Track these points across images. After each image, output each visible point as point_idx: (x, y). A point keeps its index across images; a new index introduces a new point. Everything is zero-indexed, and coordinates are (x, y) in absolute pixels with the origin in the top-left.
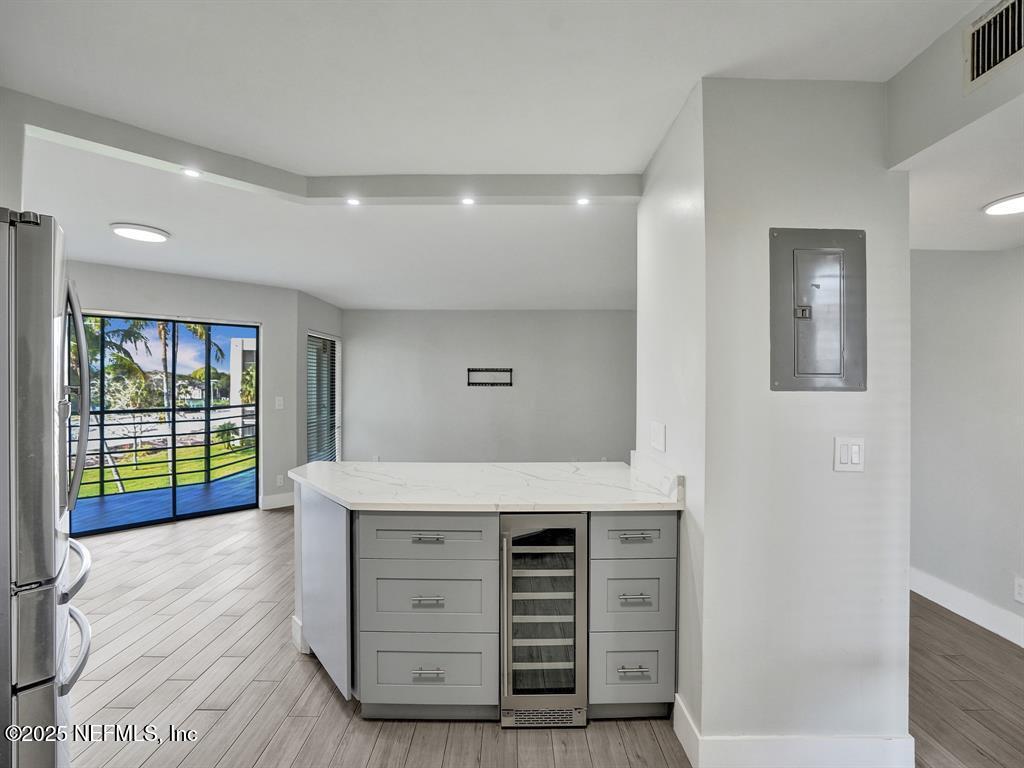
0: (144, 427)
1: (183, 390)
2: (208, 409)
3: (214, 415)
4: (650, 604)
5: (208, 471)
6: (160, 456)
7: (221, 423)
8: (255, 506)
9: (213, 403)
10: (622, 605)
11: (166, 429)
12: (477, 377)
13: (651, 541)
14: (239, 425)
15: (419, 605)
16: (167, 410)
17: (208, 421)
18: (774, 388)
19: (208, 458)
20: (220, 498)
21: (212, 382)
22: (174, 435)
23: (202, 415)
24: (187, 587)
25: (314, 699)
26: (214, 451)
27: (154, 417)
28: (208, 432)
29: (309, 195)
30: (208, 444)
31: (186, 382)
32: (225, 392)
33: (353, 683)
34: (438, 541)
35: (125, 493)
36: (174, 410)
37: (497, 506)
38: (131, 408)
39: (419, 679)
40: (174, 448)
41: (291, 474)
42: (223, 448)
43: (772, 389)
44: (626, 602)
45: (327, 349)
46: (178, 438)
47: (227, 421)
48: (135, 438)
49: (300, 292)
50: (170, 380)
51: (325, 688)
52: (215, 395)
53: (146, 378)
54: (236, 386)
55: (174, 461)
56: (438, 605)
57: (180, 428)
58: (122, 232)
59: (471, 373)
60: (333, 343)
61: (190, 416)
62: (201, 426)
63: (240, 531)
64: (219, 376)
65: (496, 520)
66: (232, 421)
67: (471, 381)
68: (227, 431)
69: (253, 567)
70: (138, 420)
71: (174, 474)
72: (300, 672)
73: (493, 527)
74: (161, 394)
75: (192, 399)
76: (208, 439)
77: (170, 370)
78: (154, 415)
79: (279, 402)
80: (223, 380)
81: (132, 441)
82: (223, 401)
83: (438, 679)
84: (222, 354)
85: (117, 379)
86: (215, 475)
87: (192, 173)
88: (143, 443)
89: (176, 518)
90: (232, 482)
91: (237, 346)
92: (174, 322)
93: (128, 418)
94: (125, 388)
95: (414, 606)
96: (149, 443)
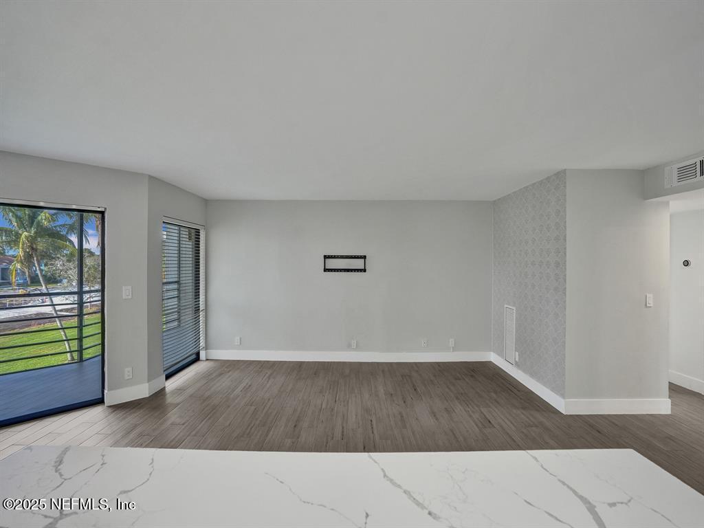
8: (100, 401)
12: (332, 264)
45: (191, 237)
49: (151, 178)
59: (327, 260)
60: (198, 231)
67: (327, 267)
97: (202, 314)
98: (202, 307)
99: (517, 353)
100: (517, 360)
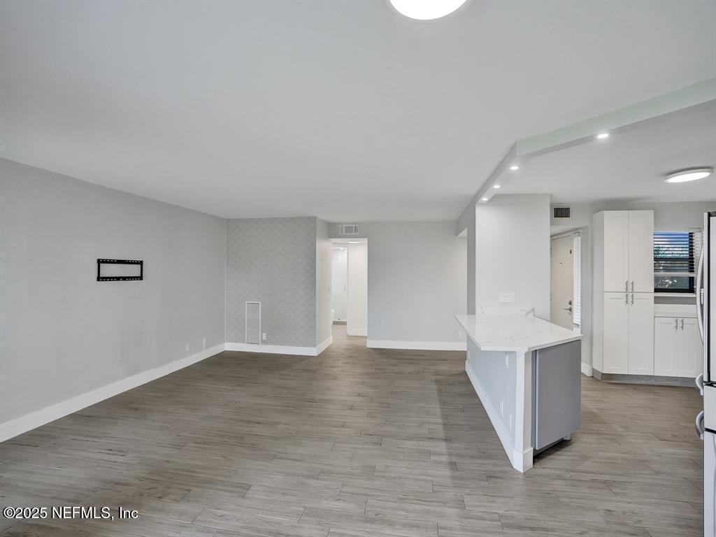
67: (101, 275)
99: (264, 335)
100: (264, 338)
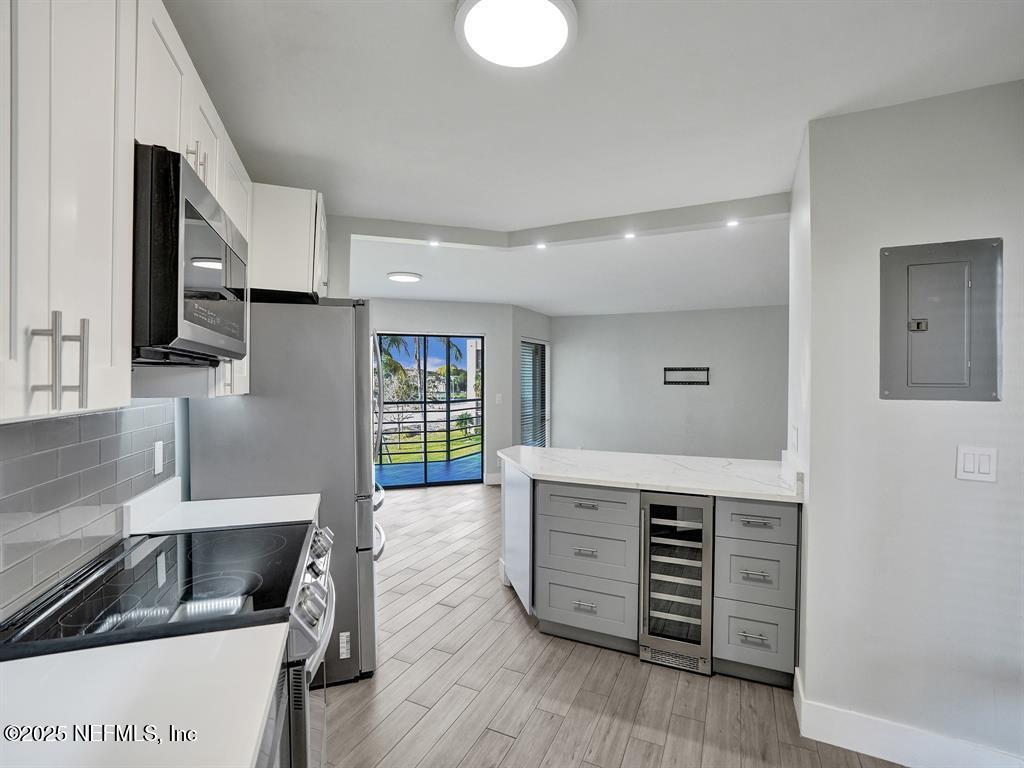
0: (405, 415)
1: (432, 385)
2: (448, 402)
3: (453, 407)
4: (770, 582)
5: (448, 451)
6: (416, 438)
7: (460, 413)
8: (480, 481)
9: (453, 395)
10: (744, 578)
11: (419, 417)
12: (673, 376)
13: (771, 527)
14: (474, 415)
15: (579, 553)
16: (420, 403)
17: (448, 411)
18: (883, 396)
19: (448, 441)
20: (457, 473)
21: (452, 378)
22: (425, 422)
23: (444, 406)
24: (433, 532)
25: (509, 614)
26: (454, 435)
27: (410, 407)
28: (448, 421)
29: (509, 246)
30: (448, 431)
31: (434, 378)
32: (463, 387)
33: (533, 603)
34: (594, 507)
35: (391, 464)
36: (425, 403)
37: (638, 484)
38: (396, 400)
39: (578, 608)
40: (425, 432)
41: (499, 453)
42: (460, 434)
43: (881, 398)
44: (747, 577)
45: (539, 351)
46: (428, 424)
47: (464, 412)
48: (399, 423)
50: (422, 376)
51: (517, 609)
52: (455, 389)
53: (406, 375)
54: (471, 381)
55: (425, 442)
56: (593, 555)
57: (430, 417)
58: (394, 278)
59: (667, 372)
60: (543, 347)
61: (437, 406)
62: (443, 416)
63: (469, 498)
64: (458, 372)
65: (638, 495)
66: (469, 412)
67: (667, 380)
68: (464, 420)
69: (476, 525)
70: (400, 409)
71: (425, 452)
72: (502, 597)
73: (634, 501)
74: (416, 388)
75: (438, 392)
76: (448, 426)
77: (422, 368)
78: (411, 405)
79: (498, 398)
80: (462, 375)
81: (396, 426)
82: (462, 394)
83: (591, 611)
84: (461, 354)
85: (387, 376)
86: (454, 455)
87: (434, 244)
88: (404, 428)
89: (427, 485)
90: (466, 462)
91: (472, 347)
92: (425, 336)
93: (394, 408)
94: (392, 382)
95: (576, 554)
96: (408, 428)
97: (547, 423)
98: (547, 417)
